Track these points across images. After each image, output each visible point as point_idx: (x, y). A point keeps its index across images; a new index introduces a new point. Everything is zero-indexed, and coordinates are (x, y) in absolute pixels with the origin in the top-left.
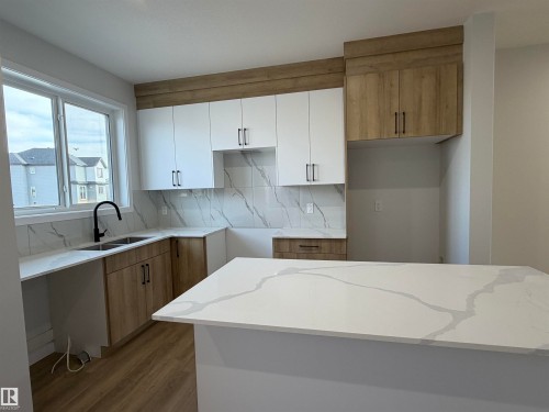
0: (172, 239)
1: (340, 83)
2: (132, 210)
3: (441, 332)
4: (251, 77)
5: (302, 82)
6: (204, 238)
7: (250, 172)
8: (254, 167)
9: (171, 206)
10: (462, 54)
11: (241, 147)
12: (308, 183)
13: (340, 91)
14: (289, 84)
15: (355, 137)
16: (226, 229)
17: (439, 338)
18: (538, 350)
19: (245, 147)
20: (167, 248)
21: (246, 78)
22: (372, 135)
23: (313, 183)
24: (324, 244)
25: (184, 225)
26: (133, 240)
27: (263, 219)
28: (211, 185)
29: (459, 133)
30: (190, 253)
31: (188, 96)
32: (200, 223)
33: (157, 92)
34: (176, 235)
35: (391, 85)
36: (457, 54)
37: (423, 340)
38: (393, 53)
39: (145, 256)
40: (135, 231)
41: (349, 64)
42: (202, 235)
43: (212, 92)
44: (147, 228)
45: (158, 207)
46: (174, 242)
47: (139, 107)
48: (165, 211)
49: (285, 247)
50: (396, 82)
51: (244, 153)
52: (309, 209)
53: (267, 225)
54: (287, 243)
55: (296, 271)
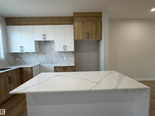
0: (20, 68)
1: (72, 24)
2: (5, 59)
3: (93, 88)
4: (47, 19)
5: (62, 22)
6: (32, 68)
7: (47, 47)
8: (48, 46)
9: (20, 58)
10: (101, 19)
11: (44, 40)
12: (64, 51)
13: (72, 26)
14: (58, 22)
15: (77, 39)
16: (40, 65)
17: (93, 89)
18: (113, 89)
19: (45, 40)
20: (19, 71)
21: (45, 19)
22: (81, 38)
23: (66, 51)
24: (68, 68)
25: (25, 63)
26: (5, 69)
27: (51, 61)
28: (34, 51)
29: (101, 39)
30: (27, 72)
31: (26, 23)
32: (30, 63)
33: (14, 20)
34: (22, 67)
35: (85, 25)
36: (100, 19)
37: (89, 90)
38: (86, 17)
39: (10, 74)
40: (6, 66)
41: (75, 19)
42: (31, 67)
43: (34, 22)
44: (11, 65)
45: (15, 58)
46: (21, 69)
47: (7, 25)
48: (18, 59)
49: (58, 69)
50: (87, 25)
51: (45, 42)
52: (65, 58)
53: (52, 63)
54: (58, 68)
55: (59, 75)
